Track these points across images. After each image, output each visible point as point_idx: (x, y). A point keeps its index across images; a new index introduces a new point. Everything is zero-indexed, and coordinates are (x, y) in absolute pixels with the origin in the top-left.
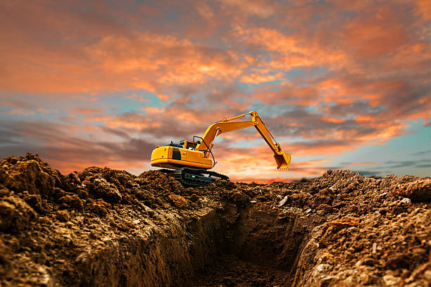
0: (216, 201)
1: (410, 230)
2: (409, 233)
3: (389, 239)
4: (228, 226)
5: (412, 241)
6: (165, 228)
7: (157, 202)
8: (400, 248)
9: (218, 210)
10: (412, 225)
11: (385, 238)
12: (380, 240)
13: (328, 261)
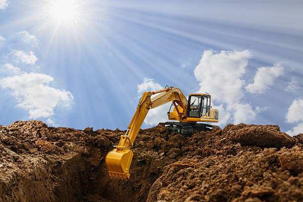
0: (82, 146)
1: (232, 170)
2: (231, 172)
3: (215, 177)
4: (92, 169)
5: (232, 179)
6: (29, 170)
7: (23, 147)
8: (223, 185)
9: (83, 155)
10: (234, 165)
11: (212, 177)
12: (208, 178)
13: (165, 198)
